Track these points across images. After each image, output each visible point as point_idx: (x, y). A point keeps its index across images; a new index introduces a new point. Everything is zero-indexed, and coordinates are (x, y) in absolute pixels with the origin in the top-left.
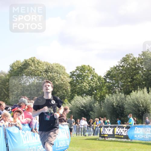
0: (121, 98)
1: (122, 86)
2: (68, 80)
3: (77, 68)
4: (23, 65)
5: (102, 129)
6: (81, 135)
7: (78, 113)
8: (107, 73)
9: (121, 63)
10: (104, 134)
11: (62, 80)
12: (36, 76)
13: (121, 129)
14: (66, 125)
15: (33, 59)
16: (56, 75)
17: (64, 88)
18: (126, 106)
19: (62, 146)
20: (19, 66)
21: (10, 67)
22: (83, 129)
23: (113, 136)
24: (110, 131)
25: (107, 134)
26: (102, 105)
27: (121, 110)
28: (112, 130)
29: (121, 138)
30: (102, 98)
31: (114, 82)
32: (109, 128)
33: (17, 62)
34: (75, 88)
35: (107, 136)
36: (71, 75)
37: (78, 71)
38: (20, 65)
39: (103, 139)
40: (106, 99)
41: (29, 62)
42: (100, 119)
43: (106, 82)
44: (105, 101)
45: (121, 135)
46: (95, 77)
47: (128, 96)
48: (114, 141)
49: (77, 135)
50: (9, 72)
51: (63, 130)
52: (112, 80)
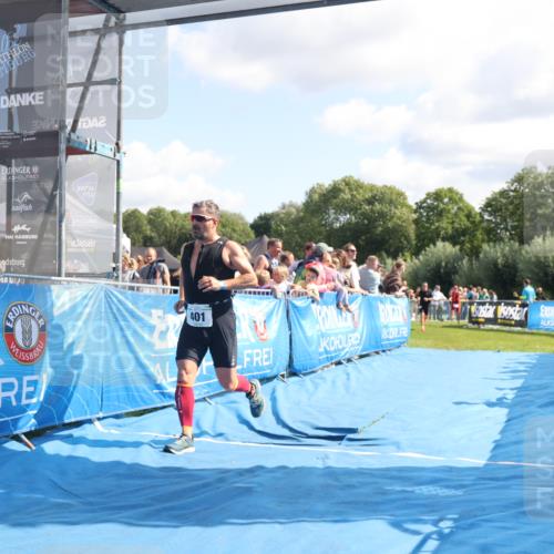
0: (511, 250)
1: (514, 228)
2: (411, 218)
3: (428, 194)
4: (331, 191)
5: (473, 308)
6: (434, 319)
9: (512, 185)
10: (477, 317)
11: (399, 218)
12: (351, 210)
13: (510, 308)
15: (347, 180)
17: (403, 233)
18: (520, 266)
20: (321, 192)
22: (437, 308)
24: (489, 311)
25: (483, 317)
26: (474, 262)
28: (492, 309)
29: (511, 325)
30: (475, 252)
31: (499, 221)
32: (487, 306)
33: (320, 186)
34: (424, 231)
35: (482, 320)
36: (417, 209)
37: (429, 201)
38: (325, 192)
39: (476, 326)
40: (482, 252)
41: (340, 186)
43: (482, 220)
44: (481, 256)
45: (509, 319)
46: (463, 211)
50: (304, 204)
51: (396, 307)
52: (495, 218)
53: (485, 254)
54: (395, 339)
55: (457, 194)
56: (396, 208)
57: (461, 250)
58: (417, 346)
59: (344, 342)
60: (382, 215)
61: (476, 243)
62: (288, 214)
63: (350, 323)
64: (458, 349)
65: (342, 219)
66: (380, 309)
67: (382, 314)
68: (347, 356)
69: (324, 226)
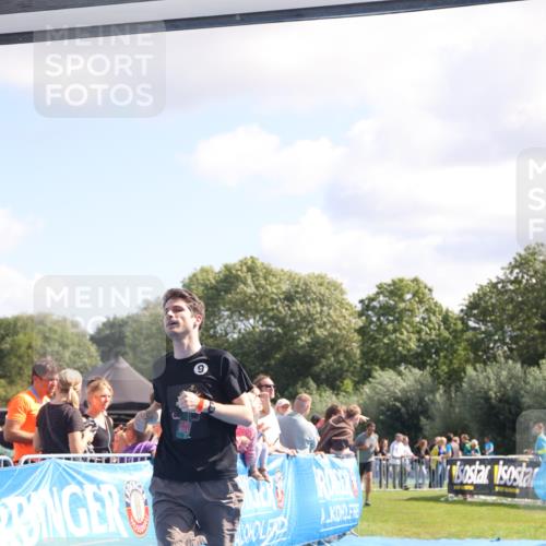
0: (511, 377)
1: (514, 339)
2: (353, 325)
3: (380, 287)
4: (222, 281)
5: (456, 470)
6: (394, 487)
7: (383, 422)
8: (470, 303)
9: (511, 272)
10: (462, 484)
11: (335, 324)
12: (257, 311)
13: (512, 468)
14: (348, 456)
15: (250, 262)
16: (319, 309)
17: (341, 347)
18: (526, 400)
19: (338, 520)
20: (208, 282)
22: (398, 469)
23: (487, 489)
24: (481, 474)
25: (472, 484)
26: (453, 395)
27: (510, 412)
28: (485, 470)
29: (513, 495)
30: (455, 377)
31: (491, 329)
32: (477, 466)
33: (203, 270)
34: (373, 346)
35: (472, 488)
36: (363, 310)
37: (381, 298)
38: (213, 281)
39: (460, 497)
40: (466, 380)
41: (239, 273)
42: (449, 440)
43: (468, 328)
44: (465, 385)
45: (512, 486)
46: (434, 314)
47: (534, 370)
48: (493, 504)
49: (381, 486)
51: (340, 473)
52: (484, 322)
53: (471, 376)
54: (342, 522)
55: (426, 287)
56: (330, 306)
57: (432, 375)
59: (261, 530)
60: (308, 319)
61: (456, 364)
63: (272, 501)
64: (435, 536)
65: (241, 326)
66: (317, 480)
67: (320, 485)
69: (212, 337)
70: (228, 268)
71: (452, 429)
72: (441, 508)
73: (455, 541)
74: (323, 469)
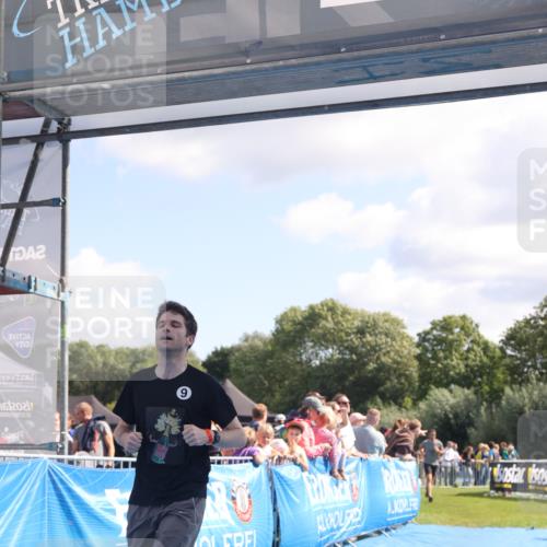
0: (541, 396)
1: (544, 365)
2: (412, 353)
3: (433, 323)
4: (306, 319)
5: (496, 471)
6: (446, 485)
8: (508, 334)
9: (542, 311)
10: (501, 483)
11: (397, 352)
12: (334, 342)
13: (542, 470)
14: (410, 460)
15: (330, 304)
16: (384, 340)
17: (402, 371)
19: (401, 511)
20: (296, 319)
21: (277, 322)
22: (449, 470)
23: (523, 487)
24: (517, 475)
25: (510, 483)
26: (494, 410)
28: (521, 471)
29: (544, 492)
30: (495, 396)
31: (525, 356)
32: (514, 468)
33: (294, 310)
34: (429, 370)
35: (510, 486)
36: (420, 341)
37: (435, 332)
38: (300, 318)
39: (500, 493)
40: (504, 398)
41: (321, 311)
42: (491, 447)
43: (504, 356)
44: (504, 402)
45: (541, 485)
46: (478, 345)
48: (528, 500)
50: (273, 334)
51: (403, 473)
52: (520, 351)
53: (508, 400)
54: (404, 513)
55: (472, 323)
56: (393, 339)
57: (476, 393)
58: (430, 523)
59: (340, 520)
60: (374, 349)
61: (496, 385)
62: (253, 348)
63: (348, 496)
64: (480, 525)
65: (322, 354)
66: (385, 478)
67: (387, 483)
68: (344, 538)
69: (298, 363)
70: (312, 308)
71: (494, 438)
72: (484, 502)
73: (496, 529)
74: (389, 470)
